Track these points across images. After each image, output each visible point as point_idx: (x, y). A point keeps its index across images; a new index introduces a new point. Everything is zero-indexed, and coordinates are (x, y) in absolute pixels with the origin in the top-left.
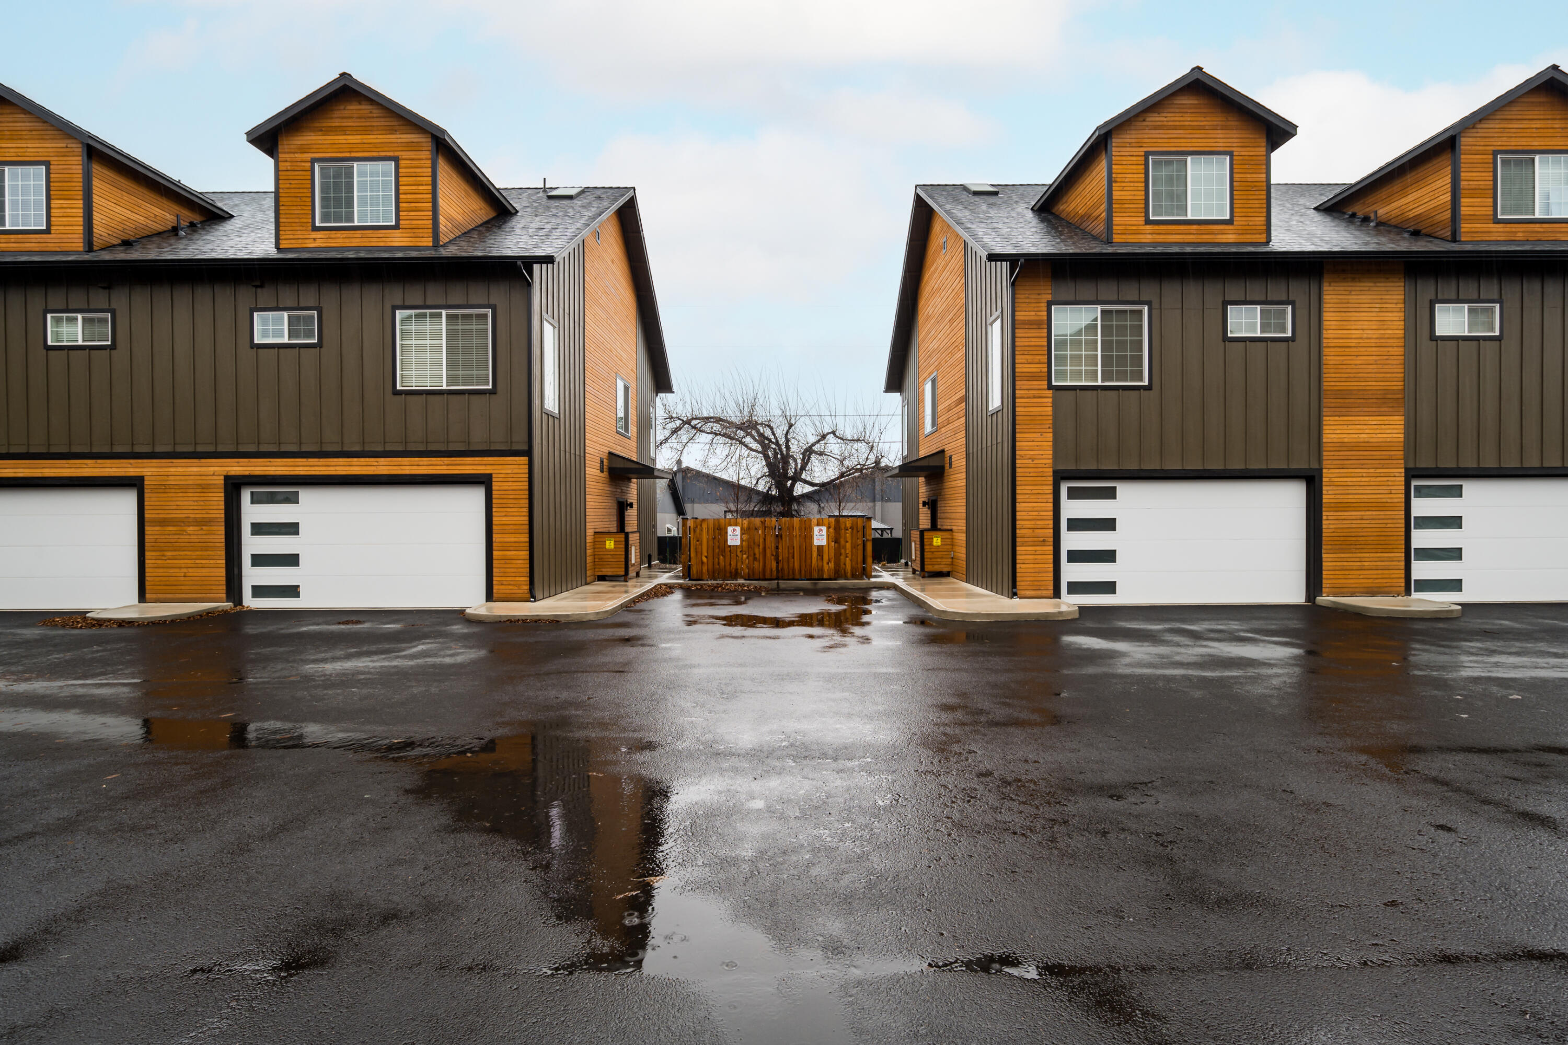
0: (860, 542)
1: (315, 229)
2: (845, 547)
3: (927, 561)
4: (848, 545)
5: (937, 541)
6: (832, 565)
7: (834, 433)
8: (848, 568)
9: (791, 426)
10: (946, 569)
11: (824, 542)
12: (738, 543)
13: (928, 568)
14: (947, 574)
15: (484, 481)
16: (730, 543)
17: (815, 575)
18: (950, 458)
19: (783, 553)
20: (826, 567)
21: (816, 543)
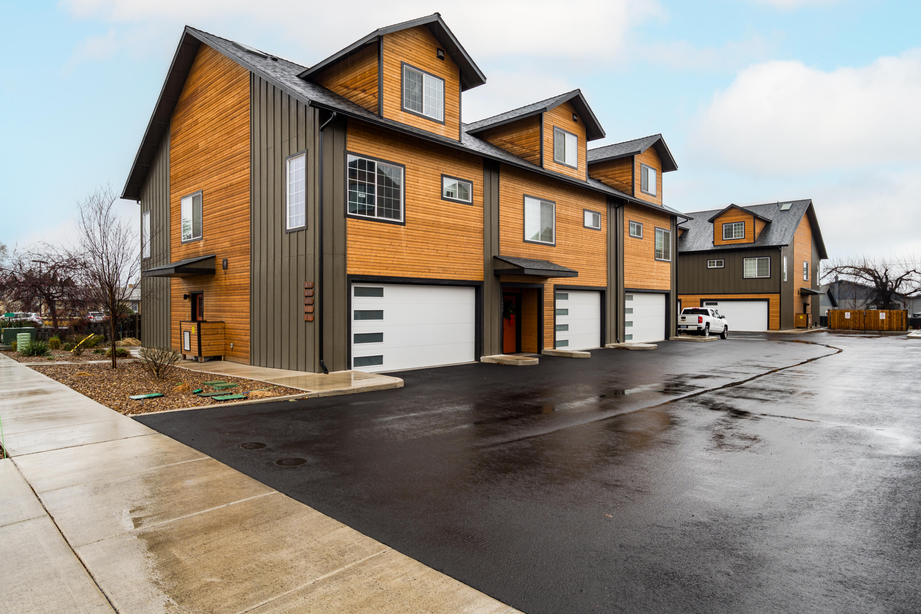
0: (900, 318)
1: (723, 240)
4: (895, 319)
6: (888, 326)
7: (914, 271)
8: (895, 327)
9: (887, 270)
11: (884, 318)
12: (849, 318)
15: (767, 300)
16: (846, 318)
17: (880, 329)
19: (867, 321)
20: (885, 327)
21: (881, 318)
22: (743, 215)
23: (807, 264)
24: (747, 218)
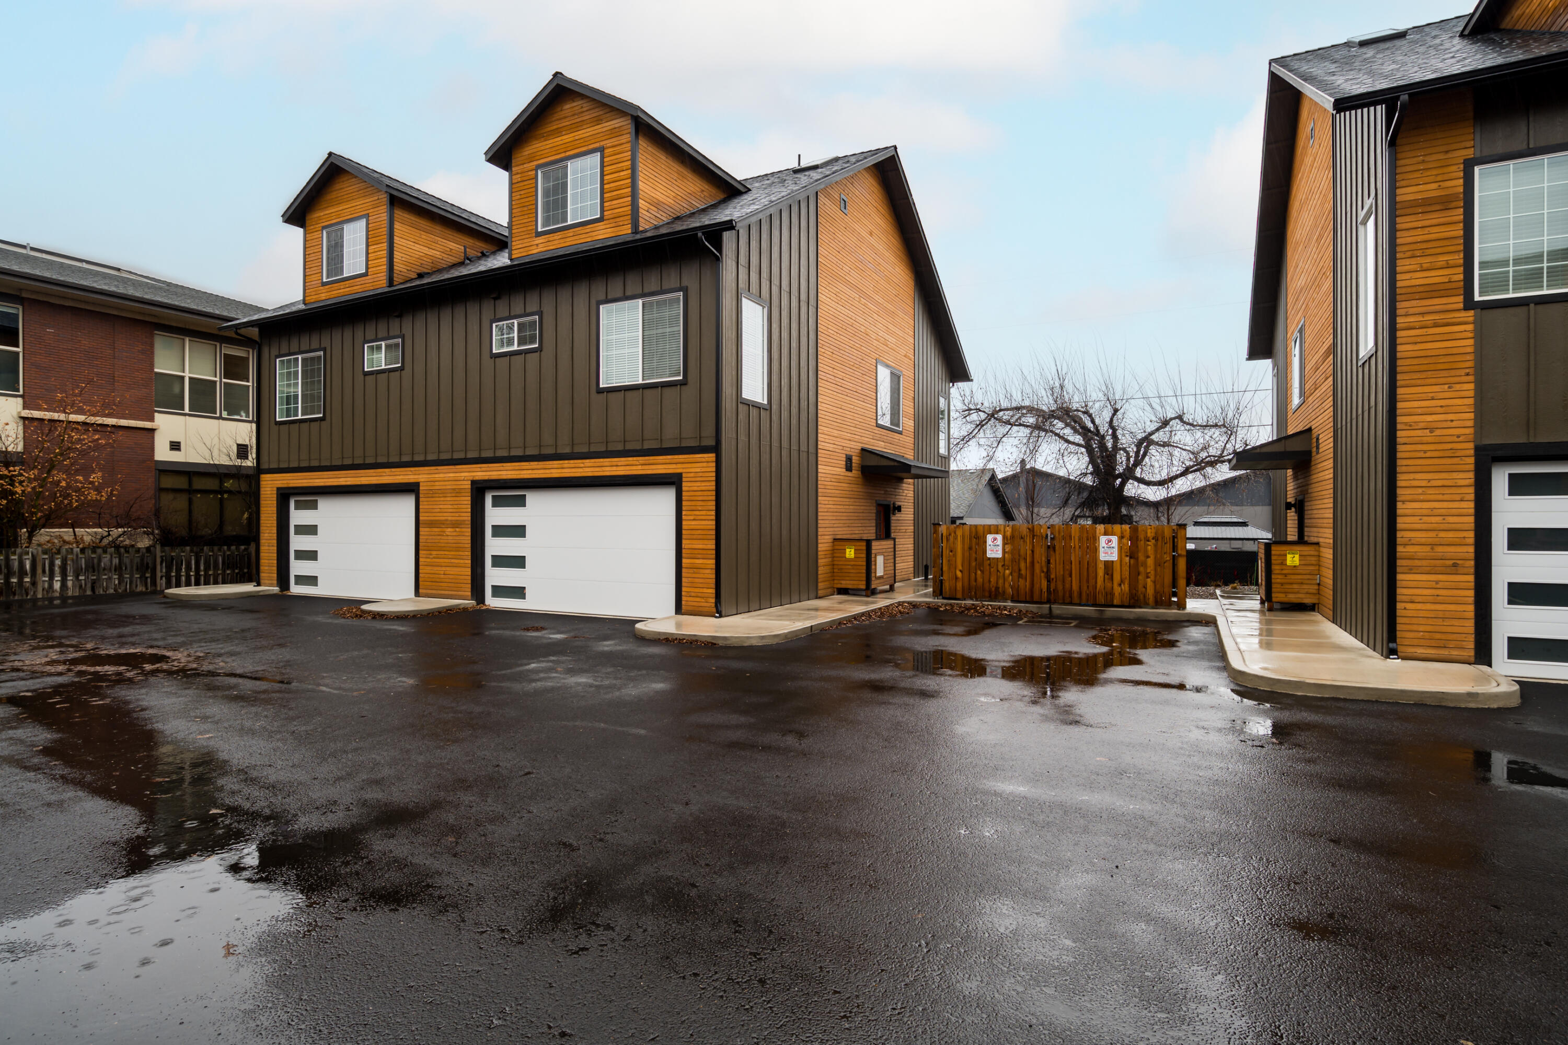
0: (1167, 558)
1: (539, 234)
2: (1145, 565)
3: (1275, 587)
4: (1150, 562)
5: (1293, 559)
6: (1126, 587)
7: (1180, 418)
8: (1150, 591)
9: (1116, 411)
10: (1308, 600)
11: (1114, 557)
12: (999, 555)
13: (1277, 597)
14: (1312, 608)
15: (676, 481)
16: (990, 554)
17: (1101, 600)
18: (1318, 439)
19: (1057, 570)
20: (1117, 590)
21: (1103, 557)
22: (598, 121)
23: (896, 378)
24: (615, 133)
